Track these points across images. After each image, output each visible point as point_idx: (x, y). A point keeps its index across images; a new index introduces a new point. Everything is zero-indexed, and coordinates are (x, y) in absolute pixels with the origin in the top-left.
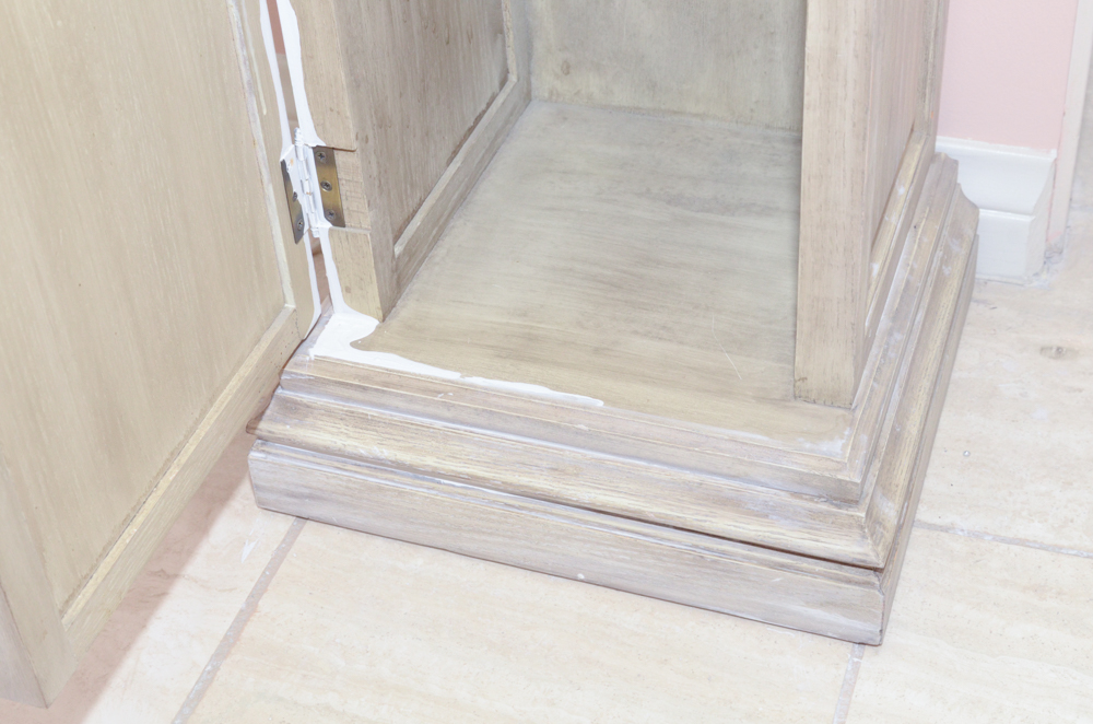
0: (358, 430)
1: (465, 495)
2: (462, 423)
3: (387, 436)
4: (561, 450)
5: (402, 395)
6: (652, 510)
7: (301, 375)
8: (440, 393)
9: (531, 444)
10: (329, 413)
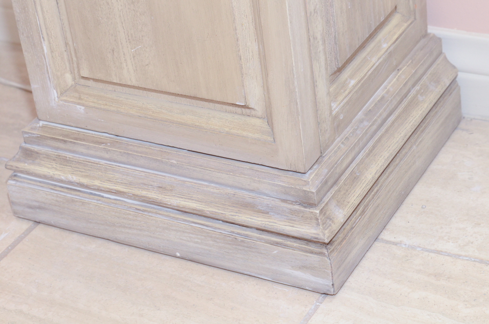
0: (61, 166)
1: (116, 204)
2: (115, 161)
3: (76, 169)
4: (164, 176)
5: (83, 145)
6: (208, 209)
7: (34, 134)
8: (103, 143)
9: (149, 173)
10: (48, 157)
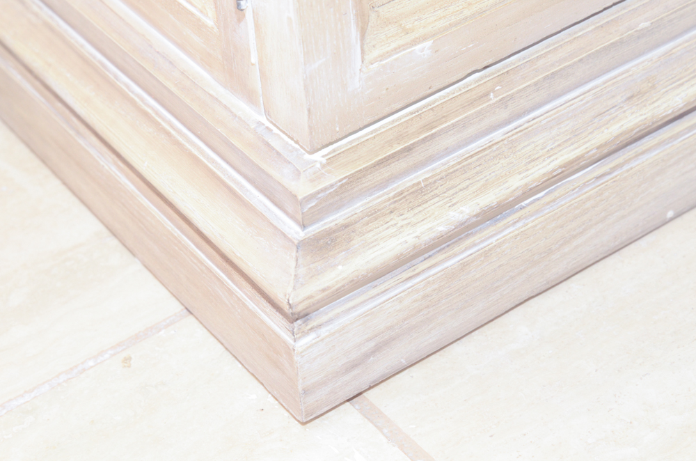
0: (416, 211)
1: (554, 201)
2: (519, 116)
3: (451, 192)
4: (627, 71)
5: (454, 125)
7: (332, 186)
8: (487, 94)
9: (596, 87)
10: (374, 215)
